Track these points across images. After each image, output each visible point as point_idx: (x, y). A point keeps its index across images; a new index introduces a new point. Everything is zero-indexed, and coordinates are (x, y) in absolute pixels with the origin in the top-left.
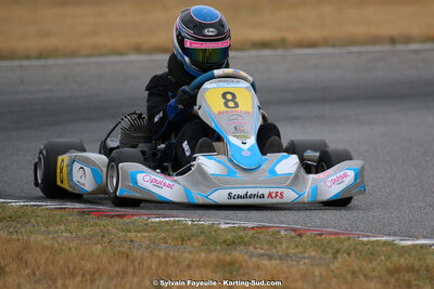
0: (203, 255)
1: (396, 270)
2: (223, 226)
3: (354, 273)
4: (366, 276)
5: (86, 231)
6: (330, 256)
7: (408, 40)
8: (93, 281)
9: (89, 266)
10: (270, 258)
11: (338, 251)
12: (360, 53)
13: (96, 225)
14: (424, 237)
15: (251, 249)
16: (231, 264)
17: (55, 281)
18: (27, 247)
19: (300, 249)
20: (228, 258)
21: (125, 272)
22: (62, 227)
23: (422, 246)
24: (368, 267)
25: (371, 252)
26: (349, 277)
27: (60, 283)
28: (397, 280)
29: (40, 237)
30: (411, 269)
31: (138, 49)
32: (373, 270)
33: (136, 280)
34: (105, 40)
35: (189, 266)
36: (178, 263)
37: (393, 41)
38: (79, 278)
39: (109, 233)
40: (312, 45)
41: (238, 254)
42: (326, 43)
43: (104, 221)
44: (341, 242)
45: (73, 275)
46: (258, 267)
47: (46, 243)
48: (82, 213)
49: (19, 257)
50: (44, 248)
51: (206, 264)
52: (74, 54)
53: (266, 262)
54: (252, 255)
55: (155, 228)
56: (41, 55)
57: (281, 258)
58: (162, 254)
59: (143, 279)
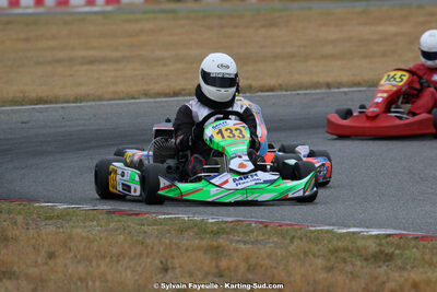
0: (197, 241)
1: (335, 251)
2: (211, 221)
3: (305, 253)
4: (314, 255)
5: (112, 225)
6: (288, 241)
7: (340, 85)
8: (118, 261)
9: (115, 250)
10: (245, 243)
11: (294, 237)
12: (306, 94)
13: (119, 221)
14: (355, 226)
15: (231, 237)
16: (217, 248)
17: (91, 261)
18: (70, 237)
19: (267, 236)
20: (215, 244)
21: (141, 255)
22: (95, 223)
23: (354, 233)
24: (315, 249)
25: (317, 238)
26: (302, 256)
27: (94, 263)
28: (336, 257)
29: (79, 230)
30: (346, 250)
31: (146, 95)
32: (319, 250)
33: (149, 260)
34: (121, 88)
35: (187, 250)
36: (179, 248)
37: (328, 86)
38: (108, 259)
39: (129, 226)
40: (271, 89)
41: (222, 241)
42: (281, 87)
43: (125, 218)
44: (296, 230)
45: (104, 257)
46: (236, 250)
47: (84, 234)
48: (109, 212)
49: (65, 245)
50: (83, 238)
51: (198, 248)
52: (100, 99)
53: (242, 246)
54: (231, 241)
55: (161, 223)
56: (76, 100)
57: (253, 243)
58: (167, 241)
59: (154, 259)
